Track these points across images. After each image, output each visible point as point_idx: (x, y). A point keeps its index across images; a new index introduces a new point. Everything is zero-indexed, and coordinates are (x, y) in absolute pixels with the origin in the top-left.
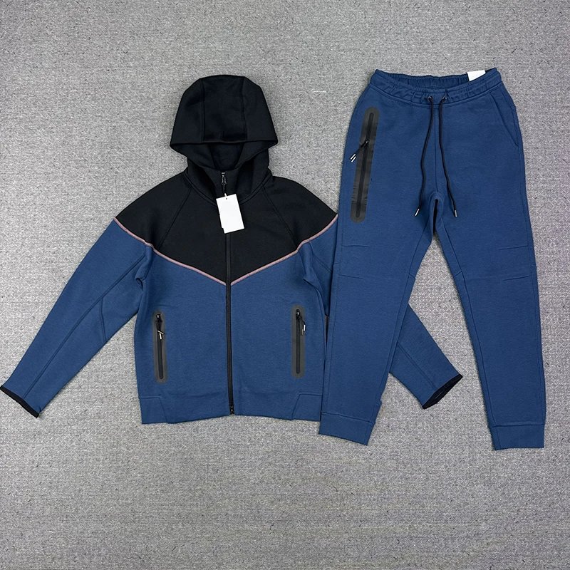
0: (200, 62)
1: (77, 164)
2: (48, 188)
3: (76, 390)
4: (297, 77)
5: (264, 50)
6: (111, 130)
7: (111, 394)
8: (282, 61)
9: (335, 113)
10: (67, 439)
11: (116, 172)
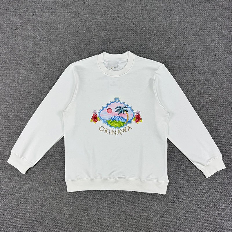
0: (80, 11)
1: (17, 62)
2: (2, 74)
3: (16, 177)
4: (131, 20)
5: (113, 6)
6: (35, 45)
7: (34, 180)
8: (123, 12)
9: (149, 39)
10: (11, 202)
11: (37, 67)
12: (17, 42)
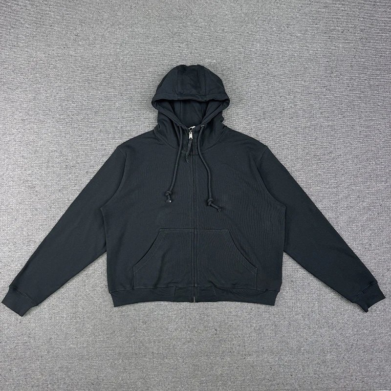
1: (44, 113)
4: (196, 51)
5: (172, 33)
11: (72, 118)
12: (43, 86)
